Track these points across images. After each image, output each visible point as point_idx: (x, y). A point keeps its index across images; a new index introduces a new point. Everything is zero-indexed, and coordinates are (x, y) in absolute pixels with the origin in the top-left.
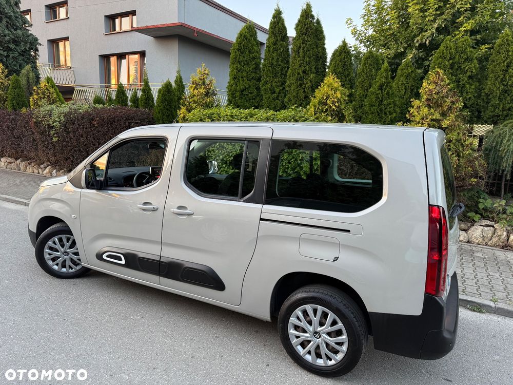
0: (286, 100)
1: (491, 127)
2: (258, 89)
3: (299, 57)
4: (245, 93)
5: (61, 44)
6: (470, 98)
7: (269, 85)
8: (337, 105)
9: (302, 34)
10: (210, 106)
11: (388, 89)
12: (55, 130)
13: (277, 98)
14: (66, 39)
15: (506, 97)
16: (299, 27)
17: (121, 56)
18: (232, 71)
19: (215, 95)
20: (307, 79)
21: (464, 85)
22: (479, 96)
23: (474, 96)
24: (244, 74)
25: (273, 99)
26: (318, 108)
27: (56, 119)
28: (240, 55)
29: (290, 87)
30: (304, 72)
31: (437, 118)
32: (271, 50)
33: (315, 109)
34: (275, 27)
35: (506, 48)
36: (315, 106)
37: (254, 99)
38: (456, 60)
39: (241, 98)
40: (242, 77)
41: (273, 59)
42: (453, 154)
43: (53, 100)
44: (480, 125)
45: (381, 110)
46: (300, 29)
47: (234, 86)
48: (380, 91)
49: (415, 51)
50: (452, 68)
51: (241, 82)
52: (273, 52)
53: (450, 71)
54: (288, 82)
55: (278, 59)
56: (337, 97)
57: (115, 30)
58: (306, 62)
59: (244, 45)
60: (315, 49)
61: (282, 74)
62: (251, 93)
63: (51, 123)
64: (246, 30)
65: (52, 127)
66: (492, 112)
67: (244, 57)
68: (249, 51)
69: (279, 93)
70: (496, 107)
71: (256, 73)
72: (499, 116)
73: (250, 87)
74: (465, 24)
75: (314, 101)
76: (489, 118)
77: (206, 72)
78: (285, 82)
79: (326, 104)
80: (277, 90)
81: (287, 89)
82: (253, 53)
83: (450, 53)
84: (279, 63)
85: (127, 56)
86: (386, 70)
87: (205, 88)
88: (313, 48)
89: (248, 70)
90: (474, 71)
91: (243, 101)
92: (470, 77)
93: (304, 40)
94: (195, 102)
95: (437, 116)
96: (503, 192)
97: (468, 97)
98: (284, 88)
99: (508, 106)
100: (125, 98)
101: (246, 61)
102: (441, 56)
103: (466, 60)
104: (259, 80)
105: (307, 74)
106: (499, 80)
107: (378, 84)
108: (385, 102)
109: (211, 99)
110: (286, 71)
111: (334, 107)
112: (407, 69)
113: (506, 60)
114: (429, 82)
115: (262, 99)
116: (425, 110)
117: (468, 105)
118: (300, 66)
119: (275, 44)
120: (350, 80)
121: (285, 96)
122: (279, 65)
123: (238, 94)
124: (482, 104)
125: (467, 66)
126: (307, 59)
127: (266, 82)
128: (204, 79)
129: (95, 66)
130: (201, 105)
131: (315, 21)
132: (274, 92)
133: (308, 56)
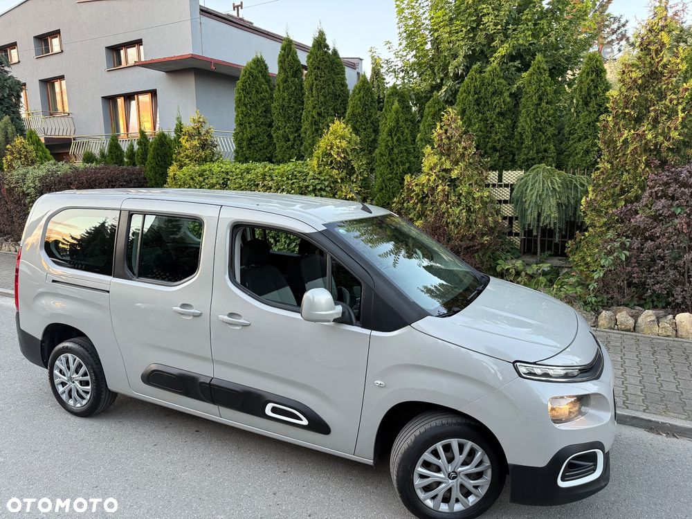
0: (302, 148)
1: (522, 173)
2: (270, 136)
3: (312, 97)
4: (253, 141)
5: (57, 84)
6: (499, 139)
7: (281, 132)
8: (343, 156)
9: (315, 69)
10: (208, 160)
11: (398, 135)
12: (31, 198)
13: (292, 146)
14: (62, 78)
15: (540, 137)
16: (311, 60)
17: (129, 97)
18: (237, 116)
19: (215, 147)
20: (323, 123)
21: (493, 123)
22: (511, 137)
23: (504, 137)
24: (252, 119)
25: (287, 148)
26: (322, 161)
27: (31, 185)
28: (245, 97)
29: (305, 133)
30: (319, 114)
31: (447, 167)
32: (281, 89)
33: (318, 161)
34: (284, 60)
35: (537, 78)
36: (319, 158)
37: (266, 148)
38: (482, 94)
39: (250, 148)
40: (249, 123)
41: (284, 100)
42: (464, 209)
43: (32, 160)
44: (510, 172)
45: (392, 160)
46: (311, 63)
47: (241, 134)
48: (389, 138)
49: (450, 83)
50: (478, 105)
51: (248, 130)
52: (284, 92)
53: (476, 108)
54: (304, 127)
55: (290, 99)
56: (341, 146)
57: (120, 64)
58: (322, 103)
59: (249, 84)
60: (331, 86)
61: (297, 117)
62: (262, 142)
63: (25, 189)
64: (253, 65)
65: (28, 194)
66: (526, 155)
67: (250, 98)
68: (256, 91)
69: (295, 140)
70: (529, 148)
71: (266, 117)
72: (534, 159)
73: (258, 135)
74: (500, 49)
75: (318, 152)
76: (523, 162)
77: (201, 120)
78: (301, 127)
79: (330, 155)
80: (291, 137)
81: (303, 135)
82: (261, 93)
83: (474, 86)
84: (292, 104)
85: (136, 96)
86: (397, 112)
87: (199, 138)
88: (329, 85)
89: (255, 113)
90: (503, 106)
91: (252, 151)
92: (500, 114)
93: (316, 76)
94: (187, 156)
95: (448, 165)
96: (539, 250)
97: (497, 138)
98: (299, 136)
99: (543, 147)
100: (119, 153)
101: (253, 103)
102: (465, 91)
103: (493, 94)
104: (270, 125)
105: (324, 117)
106: (531, 115)
107: (387, 129)
108: (396, 151)
109: (208, 151)
110: (301, 114)
111: (339, 159)
112: (434, 107)
113: (537, 92)
114: (442, 124)
115: (275, 148)
116: (435, 159)
117: (498, 148)
118: (314, 108)
119: (286, 81)
120: (372, 123)
121: (302, 144)
122: (292, 107)
123: (245, 143)
124: (515, 145)
125: (496, 100)
126: (322, 99)
127: (278, 128)
128: (198, 128)
129: (97, 110)
130: (195, 161)
131: (330, 52)
132: (289, 140)
133: (323, 95)
